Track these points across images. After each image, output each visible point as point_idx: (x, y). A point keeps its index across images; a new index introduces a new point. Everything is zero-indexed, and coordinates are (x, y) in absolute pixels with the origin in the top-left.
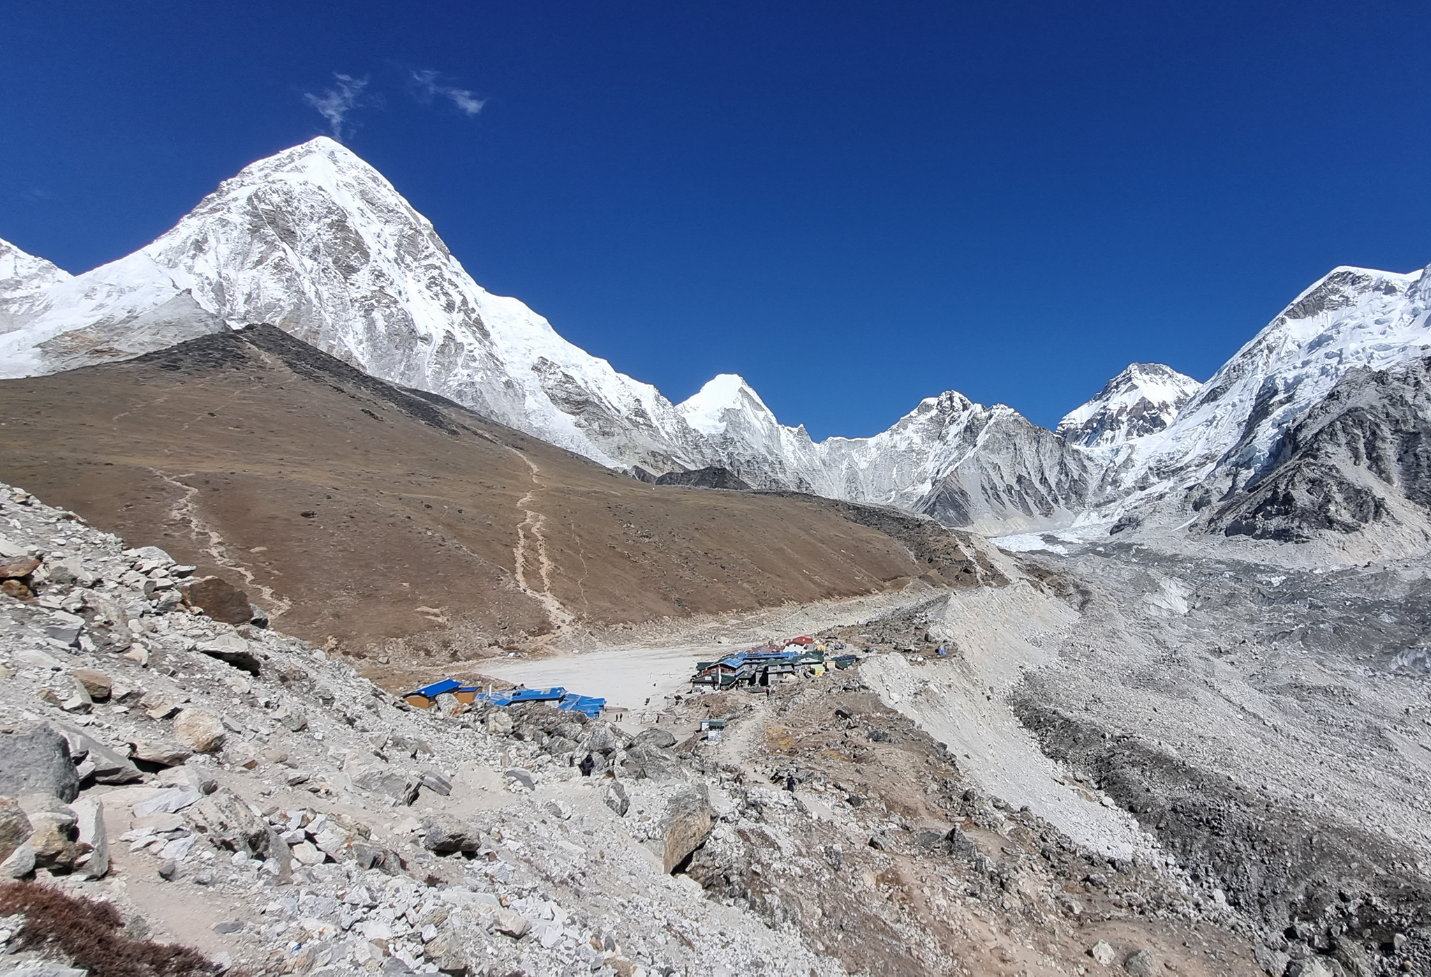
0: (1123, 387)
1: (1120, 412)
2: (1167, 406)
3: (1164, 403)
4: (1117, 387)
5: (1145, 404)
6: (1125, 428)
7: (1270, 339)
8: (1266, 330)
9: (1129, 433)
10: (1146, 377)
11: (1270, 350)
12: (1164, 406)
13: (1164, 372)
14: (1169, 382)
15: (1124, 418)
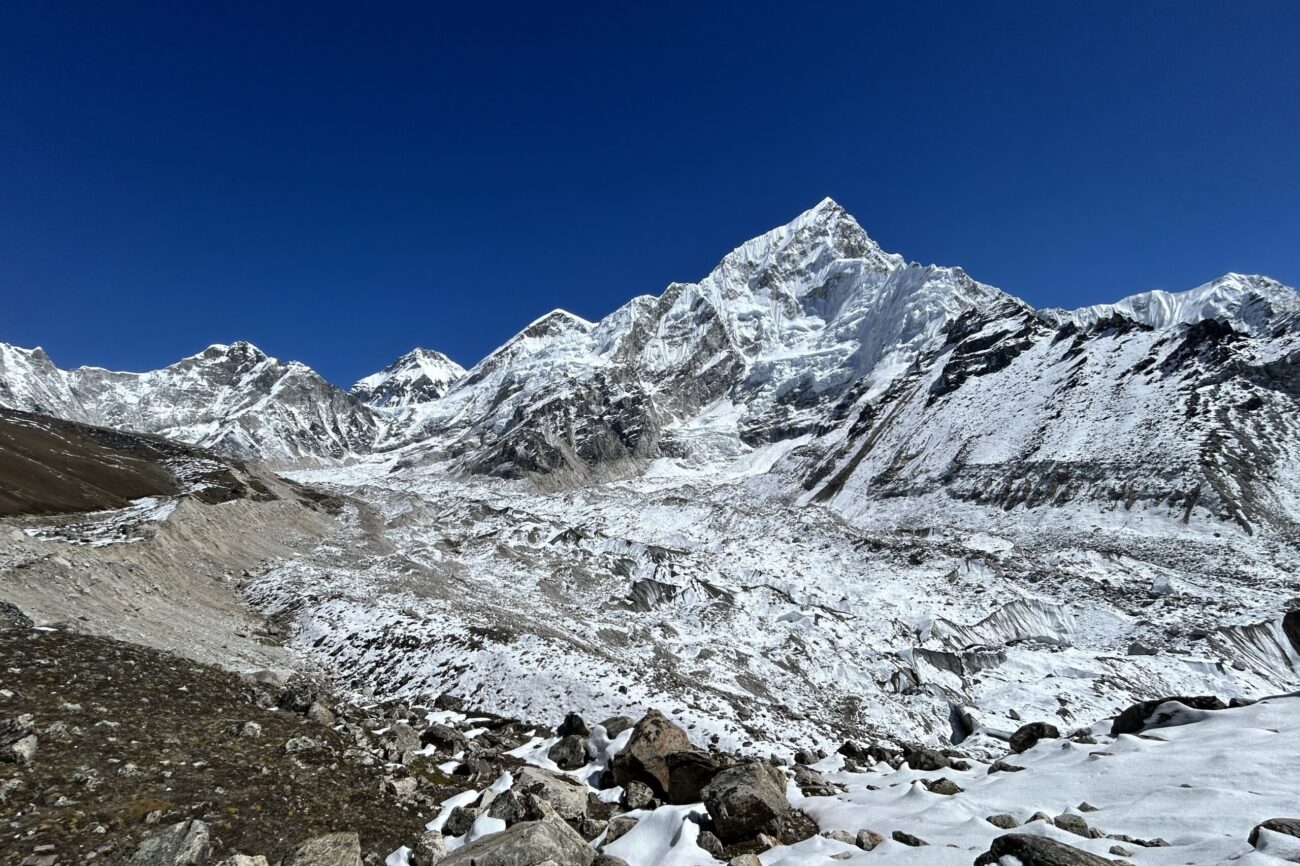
0: (409, 365)
1: (406, 383)
2: (442, 384)
3: (440, 381)
4: (404, 364)
5: (425, 380)
6: (408, 397)
7: (514, 347)
8: (512, 341)
9: (411, 401)
10: (428, 360)
11: (514, 355)
12: (439, 383)
13: (442, 359)
14: (444, 366)
15: (408, 388)
